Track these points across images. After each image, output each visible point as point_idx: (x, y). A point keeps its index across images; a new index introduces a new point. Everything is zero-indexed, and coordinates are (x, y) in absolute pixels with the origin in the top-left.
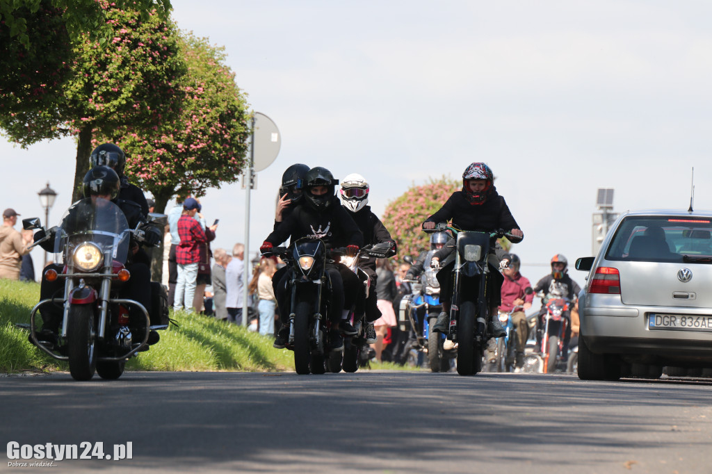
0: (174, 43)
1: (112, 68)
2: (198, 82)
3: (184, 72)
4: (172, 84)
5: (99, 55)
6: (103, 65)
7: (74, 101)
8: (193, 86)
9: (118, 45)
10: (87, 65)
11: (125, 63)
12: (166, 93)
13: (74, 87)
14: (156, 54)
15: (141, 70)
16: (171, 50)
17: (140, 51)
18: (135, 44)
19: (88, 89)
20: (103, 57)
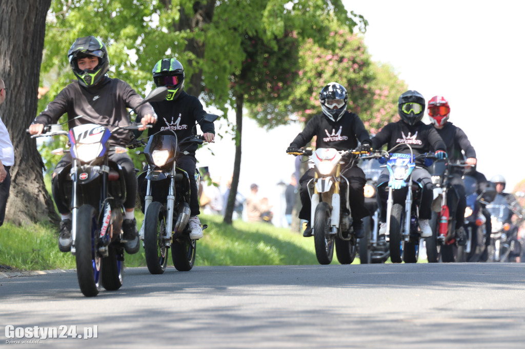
0: (367, 59)
1: (326, 76)
2: (384, 87)
3: (374, 78)
4: (367, 87)
5: (317, 68)
6: (319, 75)
7: (301, 100)
8: (380, 89)
9: (330, 60)
10: (309, 74)
11: (335, 73)
12: (363, 93)
13: (300, 91)
14: (356, 66)
15: (346, 77)
16: (365, 64)
17: (345, 64)
18: (341, 60)
19: (310, 91)
20: (320, 69)
